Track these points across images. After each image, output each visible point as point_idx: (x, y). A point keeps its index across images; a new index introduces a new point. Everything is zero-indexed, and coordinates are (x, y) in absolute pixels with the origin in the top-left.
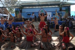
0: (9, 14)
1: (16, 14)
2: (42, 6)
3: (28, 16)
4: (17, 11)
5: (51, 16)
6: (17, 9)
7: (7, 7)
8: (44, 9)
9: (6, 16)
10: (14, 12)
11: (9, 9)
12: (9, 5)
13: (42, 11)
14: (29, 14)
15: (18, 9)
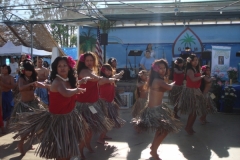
0: (55, 49)
1: (83, 48)
2: (192, 20)
3: (132, 58)
4: (88, 38)
5: (227, 61)
6: (86, 31)
7: (47, 22)
8: (198, 32)
10: (74, 40)
11: (53, 27)
12: (53, 11)
13: (188, 40)
14: (137, 50)
15: (90, 29)
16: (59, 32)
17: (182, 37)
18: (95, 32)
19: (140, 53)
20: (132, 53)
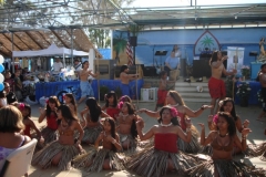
0: (91, 51)
1: (116, 50)
2: (210, 24)
3: (158, 57)
4: (120, 40)
5: (241, 60)
6: (118, 34)
7: (85, 26)
8: (217, 34)
9: (80, 57)
10: (108, 42)
11: (90, 31)
12: (90, 17)
13: (208, 41)
14: (162, 50)
15: (122, 32)
16: (95, 36)
17: (202, 39)
18: (126, 35)
19: (165, 53)
20: (158, 53)
